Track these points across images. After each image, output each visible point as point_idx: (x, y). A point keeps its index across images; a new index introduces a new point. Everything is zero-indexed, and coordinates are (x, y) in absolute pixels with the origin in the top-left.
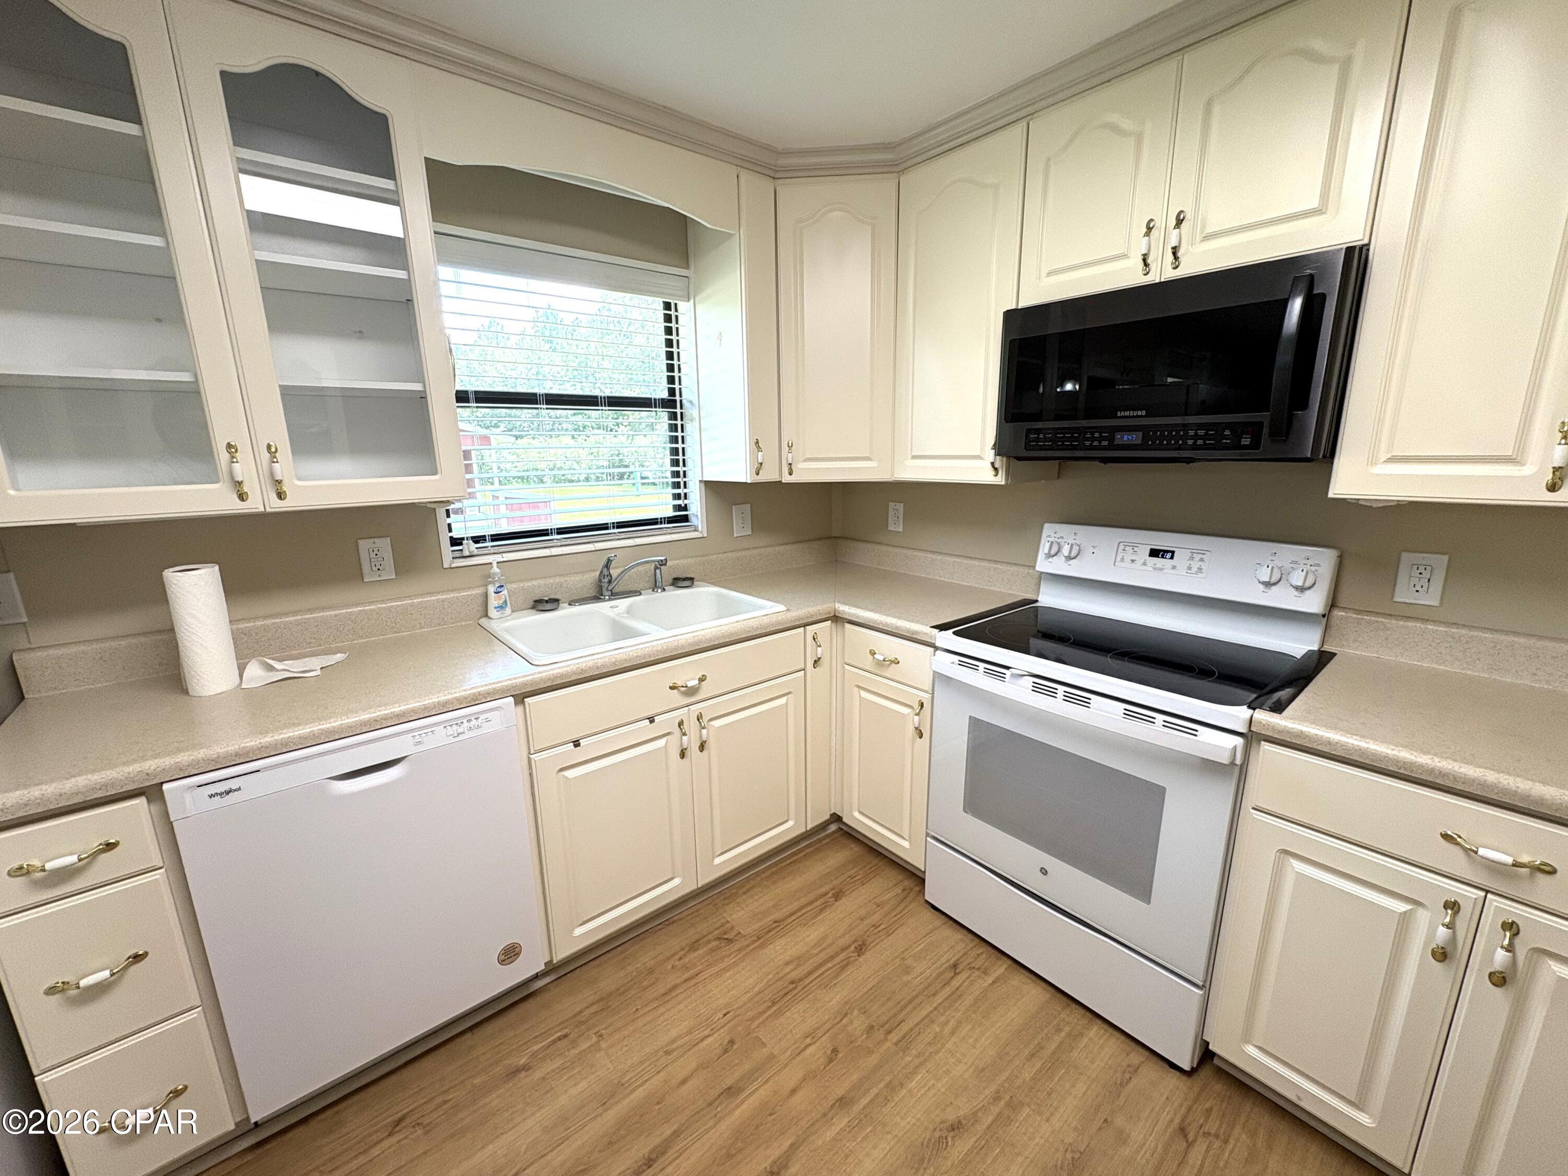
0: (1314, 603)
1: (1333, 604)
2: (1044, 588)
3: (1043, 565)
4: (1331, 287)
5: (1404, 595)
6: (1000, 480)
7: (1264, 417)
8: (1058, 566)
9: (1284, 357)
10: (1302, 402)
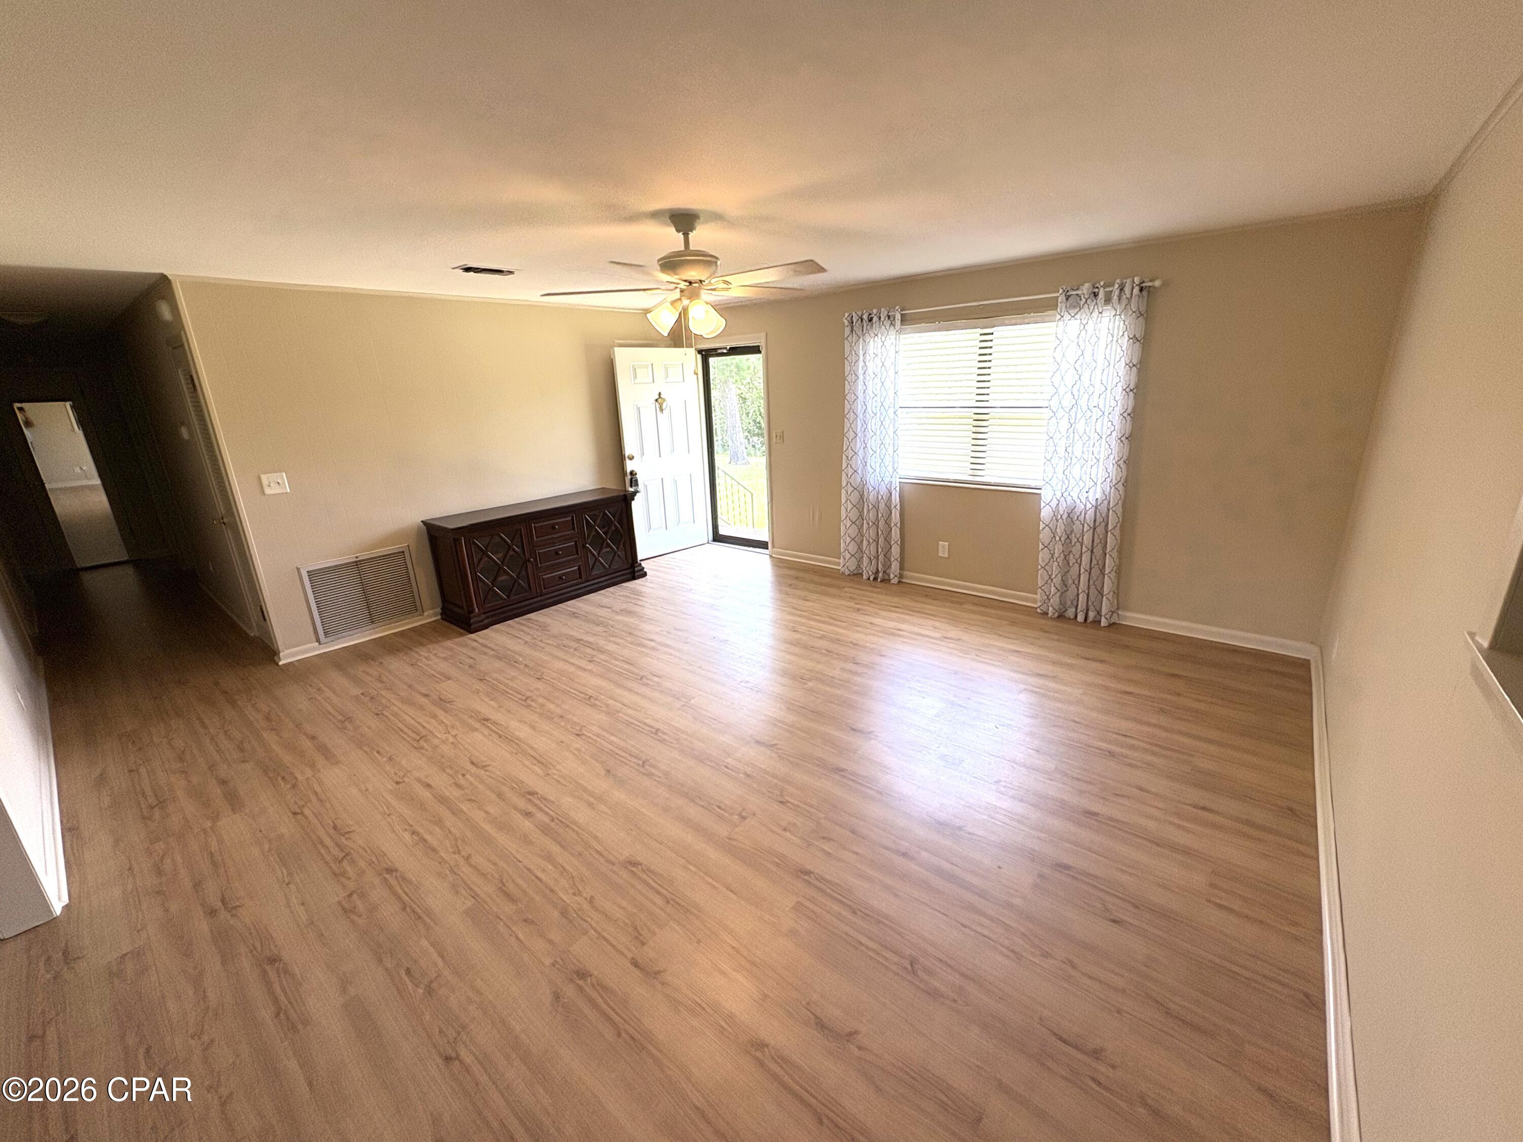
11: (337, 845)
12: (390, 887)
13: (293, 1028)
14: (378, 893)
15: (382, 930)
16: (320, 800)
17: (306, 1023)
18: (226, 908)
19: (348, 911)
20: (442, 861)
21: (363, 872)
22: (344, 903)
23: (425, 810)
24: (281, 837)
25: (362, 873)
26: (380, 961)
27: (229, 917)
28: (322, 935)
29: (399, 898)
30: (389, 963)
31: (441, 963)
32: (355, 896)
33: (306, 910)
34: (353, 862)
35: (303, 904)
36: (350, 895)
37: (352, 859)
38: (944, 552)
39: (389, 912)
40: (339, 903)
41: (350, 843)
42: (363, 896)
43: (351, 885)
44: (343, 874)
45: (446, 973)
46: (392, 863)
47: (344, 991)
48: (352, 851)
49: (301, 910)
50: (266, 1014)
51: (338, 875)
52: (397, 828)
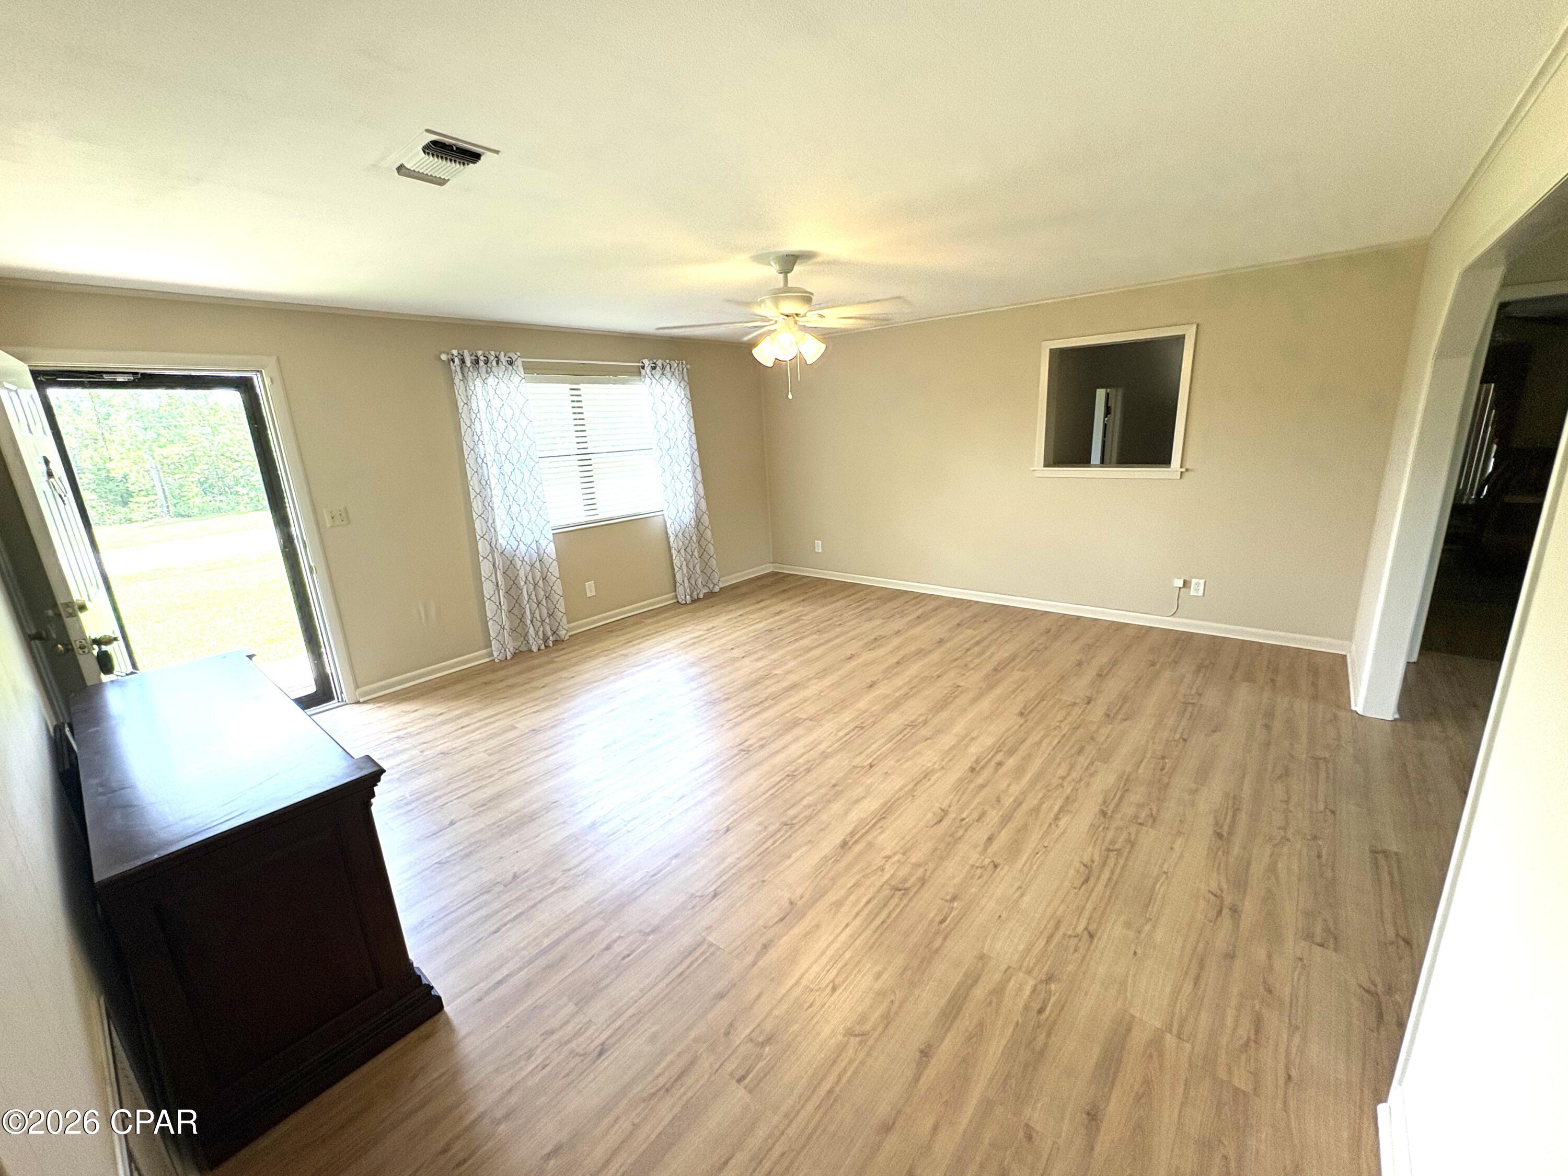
11: (1104, 864)
12: (1118, 805)
13: (1235, 797)
14: (1128, 810)
15: (1150, 793)
16: (1057, 926)
17: (1227, 795)
18: (1222, 903)
19: (1154, 819)
20: (1075, 789)
21: (1117, 829)
22: (1150, 824)
23: (1026, 825)
24: (1128, 925)
25: (1119, 829)
26: (1168, 784)
27: (1225, 892)
28: (1181, 821)
29: (1122, 798)
30: (1166, 780)
31: (1146, 760)
32: (1139, 821)
33: (1174, 842)
34: (1113, 842)
35: (1172, 848)
36: (1141, 824)
37: (1110, 844)
38: (591, 591)
39: (1137, 795)
40: (1151, 827)
41: (1096, 858)
42: (1136, 817)
43: (1133, 829)
44: (1128, 841)
45: (1148, 756)
46: (1096, 815)
47: (1197, 790)
48: (1104, 848)
49: (1177, 846)
50: (1243, 816)
51: (1132, 843)
52: (1058, 832)
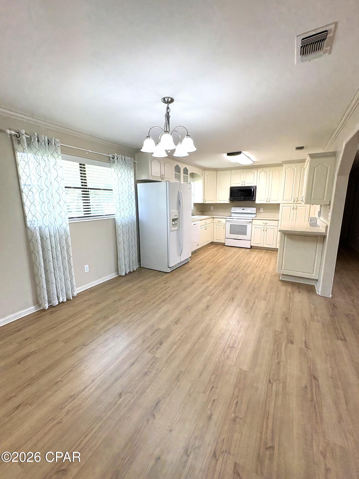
0: (255, 212)
1: (256, 213)
2: (232, 214)
3: (232, 212)
4: (255, 189)
5: (261, 211)
6: (229, 203)
7: (251, 197)
8: (234, 212)
9: (252, 193)
10: (254, 196)
